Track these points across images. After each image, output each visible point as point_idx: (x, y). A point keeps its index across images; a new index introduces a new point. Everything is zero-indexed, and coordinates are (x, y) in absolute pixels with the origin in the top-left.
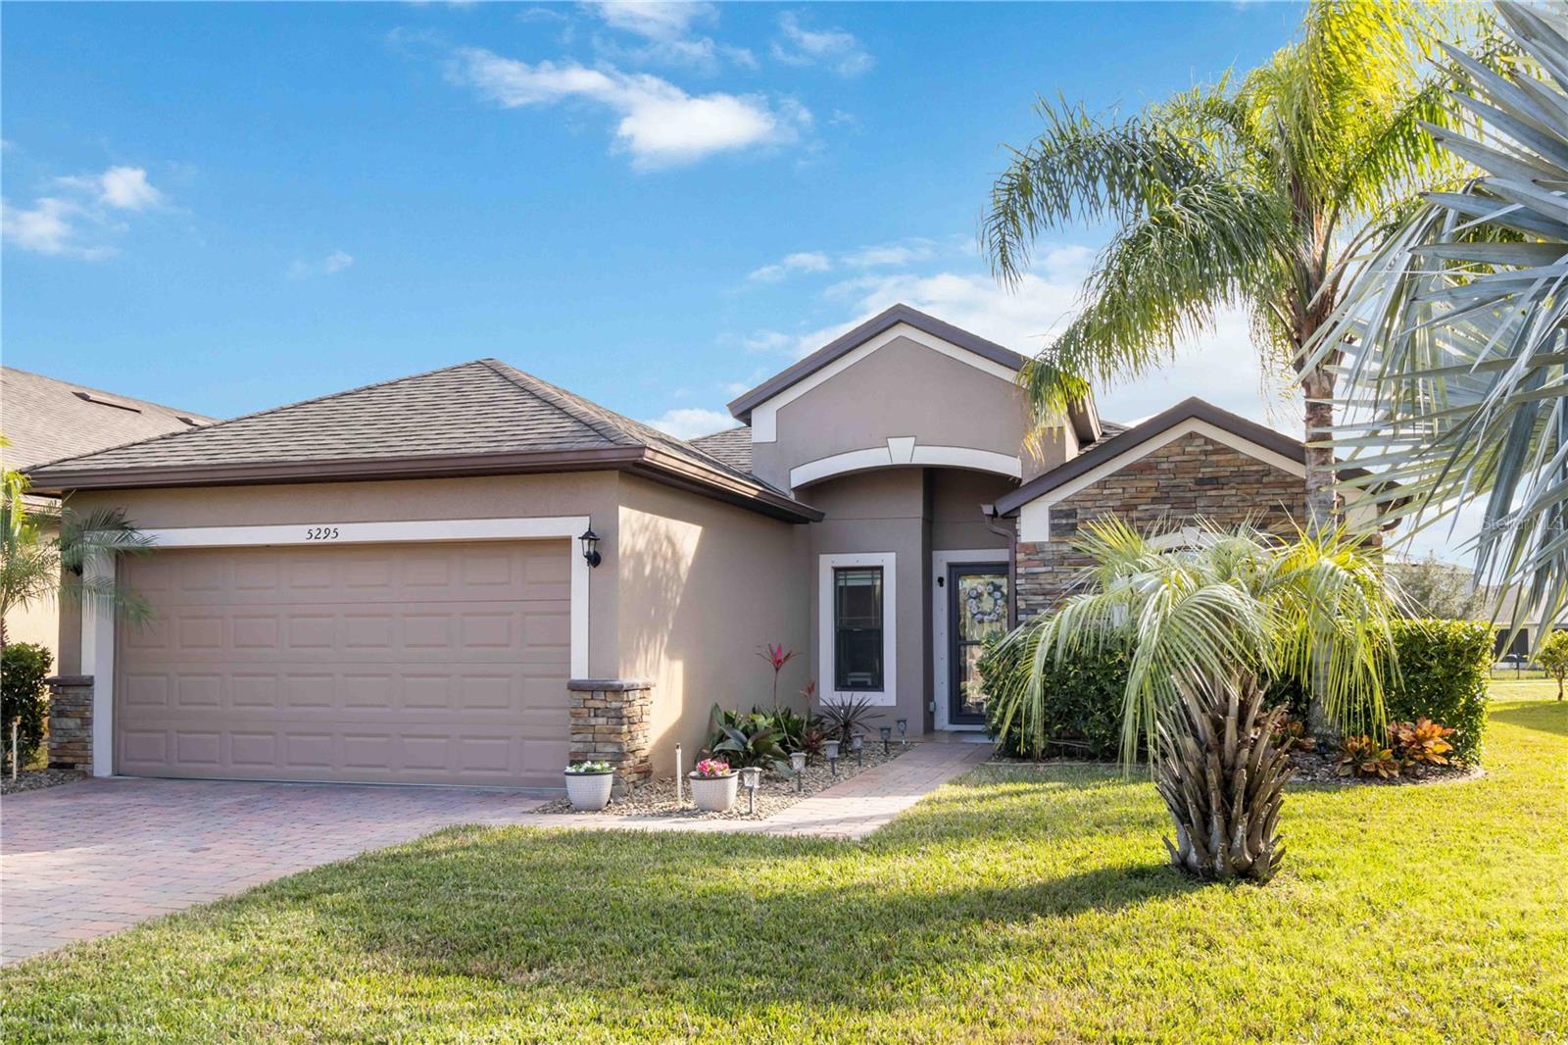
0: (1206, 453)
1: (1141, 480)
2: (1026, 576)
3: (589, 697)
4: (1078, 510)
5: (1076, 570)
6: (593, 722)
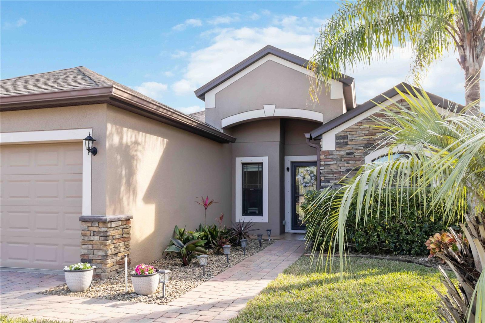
2: (325, 165)
3: (91, 225)
4: (349, 136)
5: (348, 163)
6: (92, 238)
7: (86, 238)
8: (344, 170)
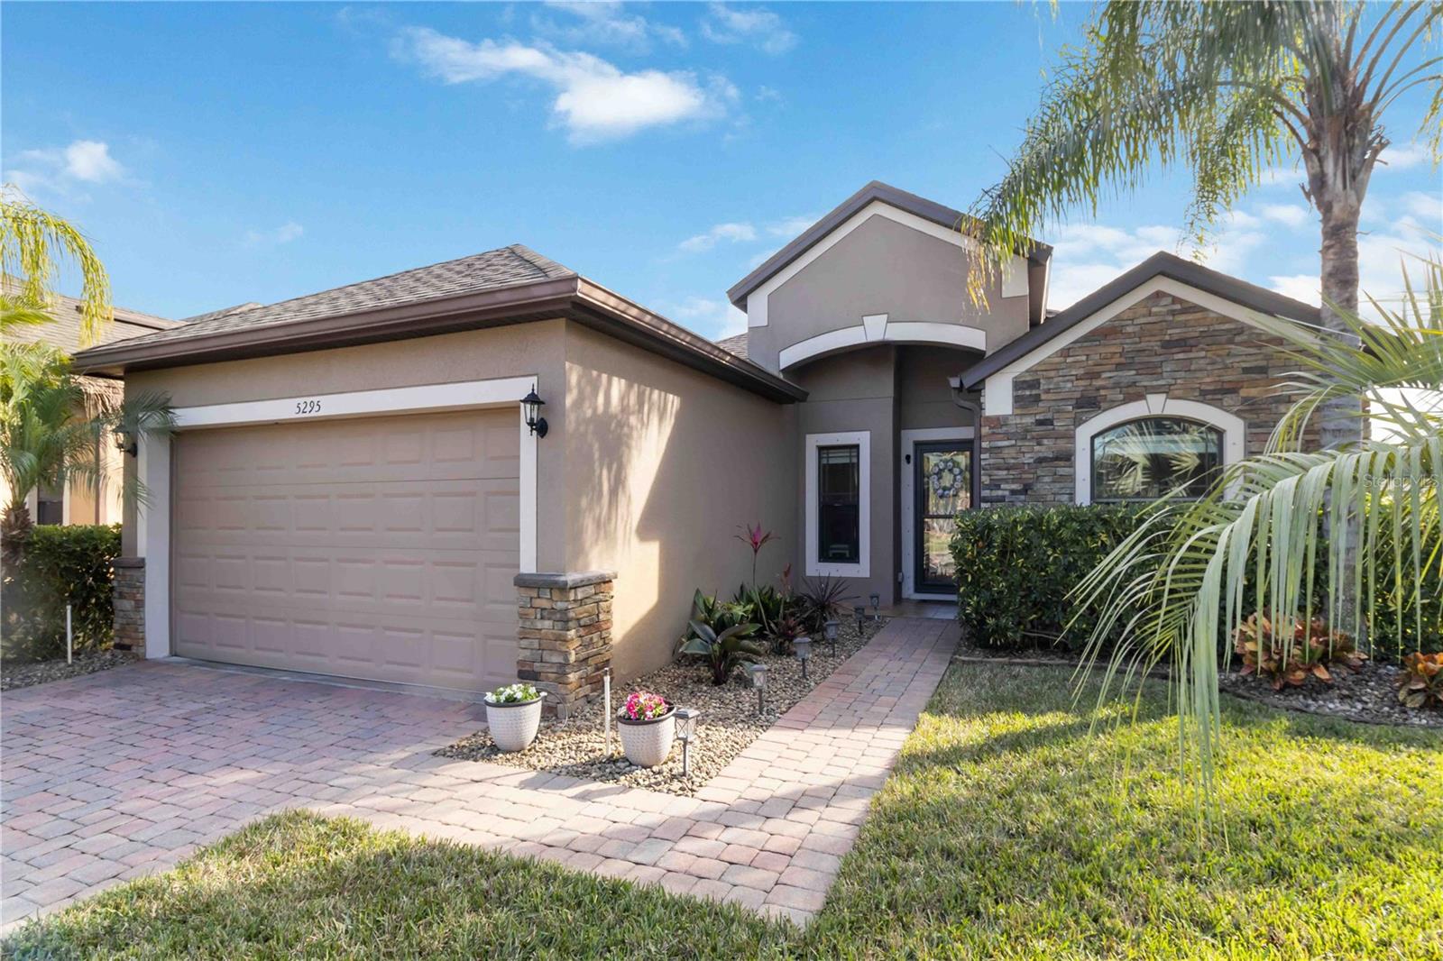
0: (1173, 313)
1: (1105, 345)
2: (990, 450)
3: (536, 595)
4: (1042, 381)
5: (1039, 444)
6: (539, 625)
7: (528, 624)
8: (1031, 461)
